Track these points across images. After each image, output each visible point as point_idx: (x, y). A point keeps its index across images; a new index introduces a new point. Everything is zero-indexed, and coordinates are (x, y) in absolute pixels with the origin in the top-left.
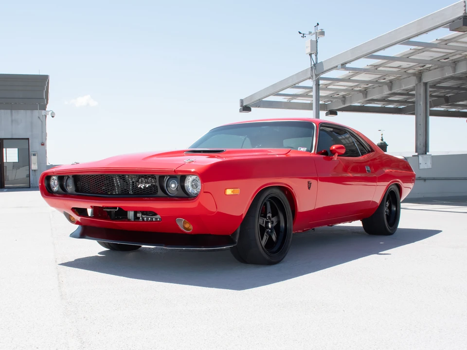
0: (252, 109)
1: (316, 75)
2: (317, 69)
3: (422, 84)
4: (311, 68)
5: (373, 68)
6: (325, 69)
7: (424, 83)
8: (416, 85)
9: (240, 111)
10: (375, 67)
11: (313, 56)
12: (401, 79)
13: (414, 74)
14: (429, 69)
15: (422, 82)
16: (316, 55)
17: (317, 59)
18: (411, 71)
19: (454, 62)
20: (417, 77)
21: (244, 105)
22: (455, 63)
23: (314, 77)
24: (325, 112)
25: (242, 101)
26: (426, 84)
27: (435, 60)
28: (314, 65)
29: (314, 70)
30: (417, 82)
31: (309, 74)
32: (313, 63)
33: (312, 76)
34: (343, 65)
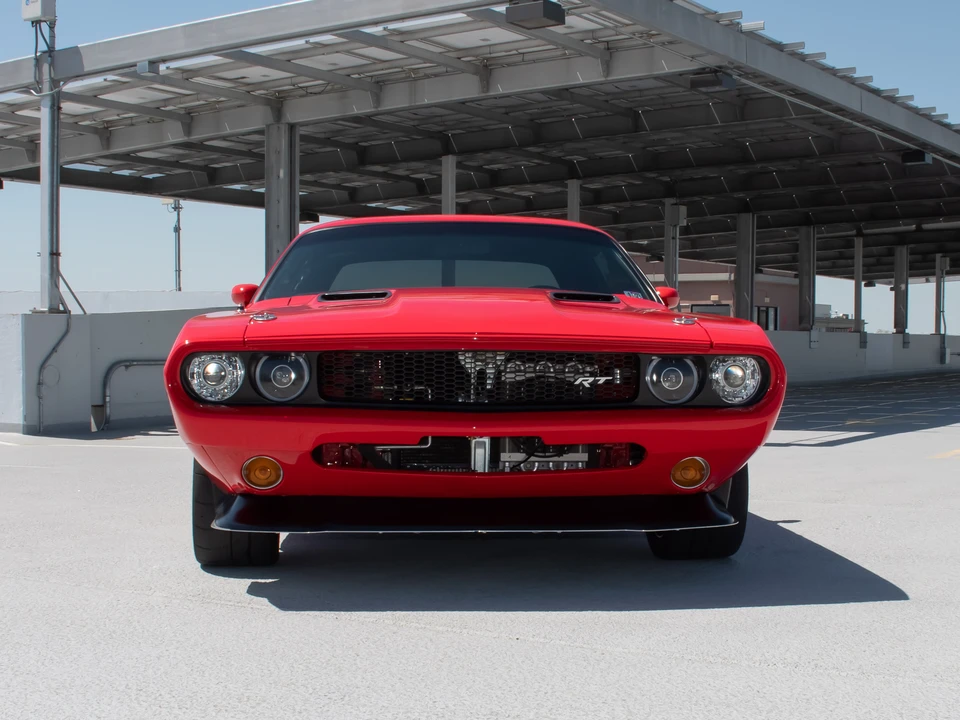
2: (56, 62)
3: (284, 130)
4: (37, 59)
5: (179, 76)
6: (87, 68)
7: (289, 124)
8: (268, 126)
10: (185, 75)
11: (45, 27)
12: (220, 111)
13: (267, 101)
14: (307, 93)
15: (283, 121)
16: (52, 27)
17: (53, 36)
18: (260, 93)
19: (378, 82)
20: (272, 108)
22: (381, 84)
26: (292, 127)
27: (339, 72)
28: (51, 50)
29: (46, 68)
30: (270, 119)
31: (28, 77)
32: (43, 47)
33: (39, 82)
34: (153, 64)
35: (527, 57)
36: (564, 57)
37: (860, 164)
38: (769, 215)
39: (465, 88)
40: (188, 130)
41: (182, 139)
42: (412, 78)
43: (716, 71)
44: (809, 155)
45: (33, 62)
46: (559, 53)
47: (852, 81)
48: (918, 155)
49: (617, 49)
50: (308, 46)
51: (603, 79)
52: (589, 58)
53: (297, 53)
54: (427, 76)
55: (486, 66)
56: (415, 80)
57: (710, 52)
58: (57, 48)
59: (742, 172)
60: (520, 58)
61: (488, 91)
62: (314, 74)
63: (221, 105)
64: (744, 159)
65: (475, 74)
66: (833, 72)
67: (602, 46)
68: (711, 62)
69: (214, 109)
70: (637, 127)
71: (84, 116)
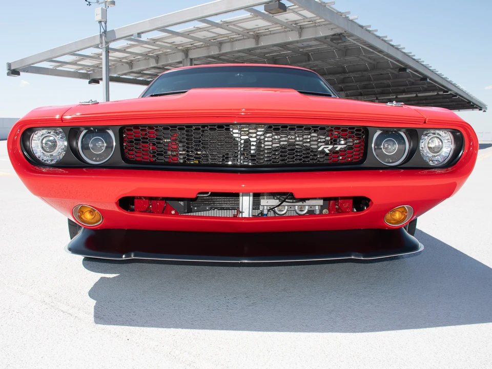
0: (21, 73)
1: (107, 43)
2: (107, 36)
3: (189, 60)
4: (101, 35)
5: (152, 42)
6: (117, 37)
8: (183, 60)
9: (8, 74)
10: (154, 41)
11: (103, 24)
12: (167, 55)
13: (183, 51)
14: (197, 47)
15: (188, 58)
16: (106, 23)
17: (106, 27)
18: (180, 48)
20: (184, 53)
21: (13, 68)
22: (221, 44)
23: (104, 44)
24: (89, 80)
25: (9, 65)
26: (191, 60)
27: (207, 39)
28: (105, 32)
29: (104, 37)
30: (184, 57)
31: (98, 41)
32: (102, 31)
33: (101, 43)
34: (139, 34)
35: (272, 32)
36: (285, 32)
37: (381, 74)
38: (349, 92)
39: (250, 44)
40: (157, 62)
41: (155, 65)
42: (232, 41)
43: (339, 35)
44: (366, 70)
45: (99, 36)
46: (283, 30)
47: (385, 41)
48: (403, 70)
49: (303, 28)
50: (195, 29)
51: (298, 39)
52: (294, 32)
53: (192, 32)
54: (236, 40)
55: (257, 36)
56: (233, 41)
57: (339, 27)
58: (107, 30)
59: (342, 77)
60: (269, 33)
61: (258, 44)
62: (199, 40)
63: (168, 53)
64: (344, 72)
65: (254, 38)
66: (379, 37)
67: (298, 27)
68: (338, 31)
69: (166, 54)
70: (309, 60)
71: (123, 58)
